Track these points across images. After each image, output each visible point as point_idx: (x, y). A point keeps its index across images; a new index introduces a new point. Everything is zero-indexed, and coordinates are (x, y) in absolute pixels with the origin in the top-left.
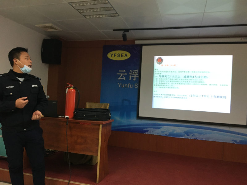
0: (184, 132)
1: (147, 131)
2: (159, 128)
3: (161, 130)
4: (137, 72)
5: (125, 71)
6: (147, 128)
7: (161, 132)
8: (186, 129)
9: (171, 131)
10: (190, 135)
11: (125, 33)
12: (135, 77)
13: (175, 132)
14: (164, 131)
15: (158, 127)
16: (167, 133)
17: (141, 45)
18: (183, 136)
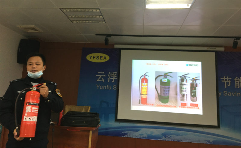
0: (161, 134)
1: (126, 134)
2: (137, 131)
3: (140, 132)
4: (116, 74)
5: (103, 73)
6: (125, 131)
7: (140, 135)
8: (164, 131)
9: (149, 133)
10: (167, 137)
11: (107, 38)
12: (114, 79)
13: (153, 135)
14: (142, 133)
15: (136, 129)
16: (146, 136)
17: (120, 49)
18: (161, 138)
